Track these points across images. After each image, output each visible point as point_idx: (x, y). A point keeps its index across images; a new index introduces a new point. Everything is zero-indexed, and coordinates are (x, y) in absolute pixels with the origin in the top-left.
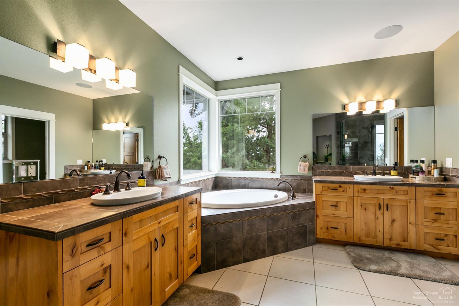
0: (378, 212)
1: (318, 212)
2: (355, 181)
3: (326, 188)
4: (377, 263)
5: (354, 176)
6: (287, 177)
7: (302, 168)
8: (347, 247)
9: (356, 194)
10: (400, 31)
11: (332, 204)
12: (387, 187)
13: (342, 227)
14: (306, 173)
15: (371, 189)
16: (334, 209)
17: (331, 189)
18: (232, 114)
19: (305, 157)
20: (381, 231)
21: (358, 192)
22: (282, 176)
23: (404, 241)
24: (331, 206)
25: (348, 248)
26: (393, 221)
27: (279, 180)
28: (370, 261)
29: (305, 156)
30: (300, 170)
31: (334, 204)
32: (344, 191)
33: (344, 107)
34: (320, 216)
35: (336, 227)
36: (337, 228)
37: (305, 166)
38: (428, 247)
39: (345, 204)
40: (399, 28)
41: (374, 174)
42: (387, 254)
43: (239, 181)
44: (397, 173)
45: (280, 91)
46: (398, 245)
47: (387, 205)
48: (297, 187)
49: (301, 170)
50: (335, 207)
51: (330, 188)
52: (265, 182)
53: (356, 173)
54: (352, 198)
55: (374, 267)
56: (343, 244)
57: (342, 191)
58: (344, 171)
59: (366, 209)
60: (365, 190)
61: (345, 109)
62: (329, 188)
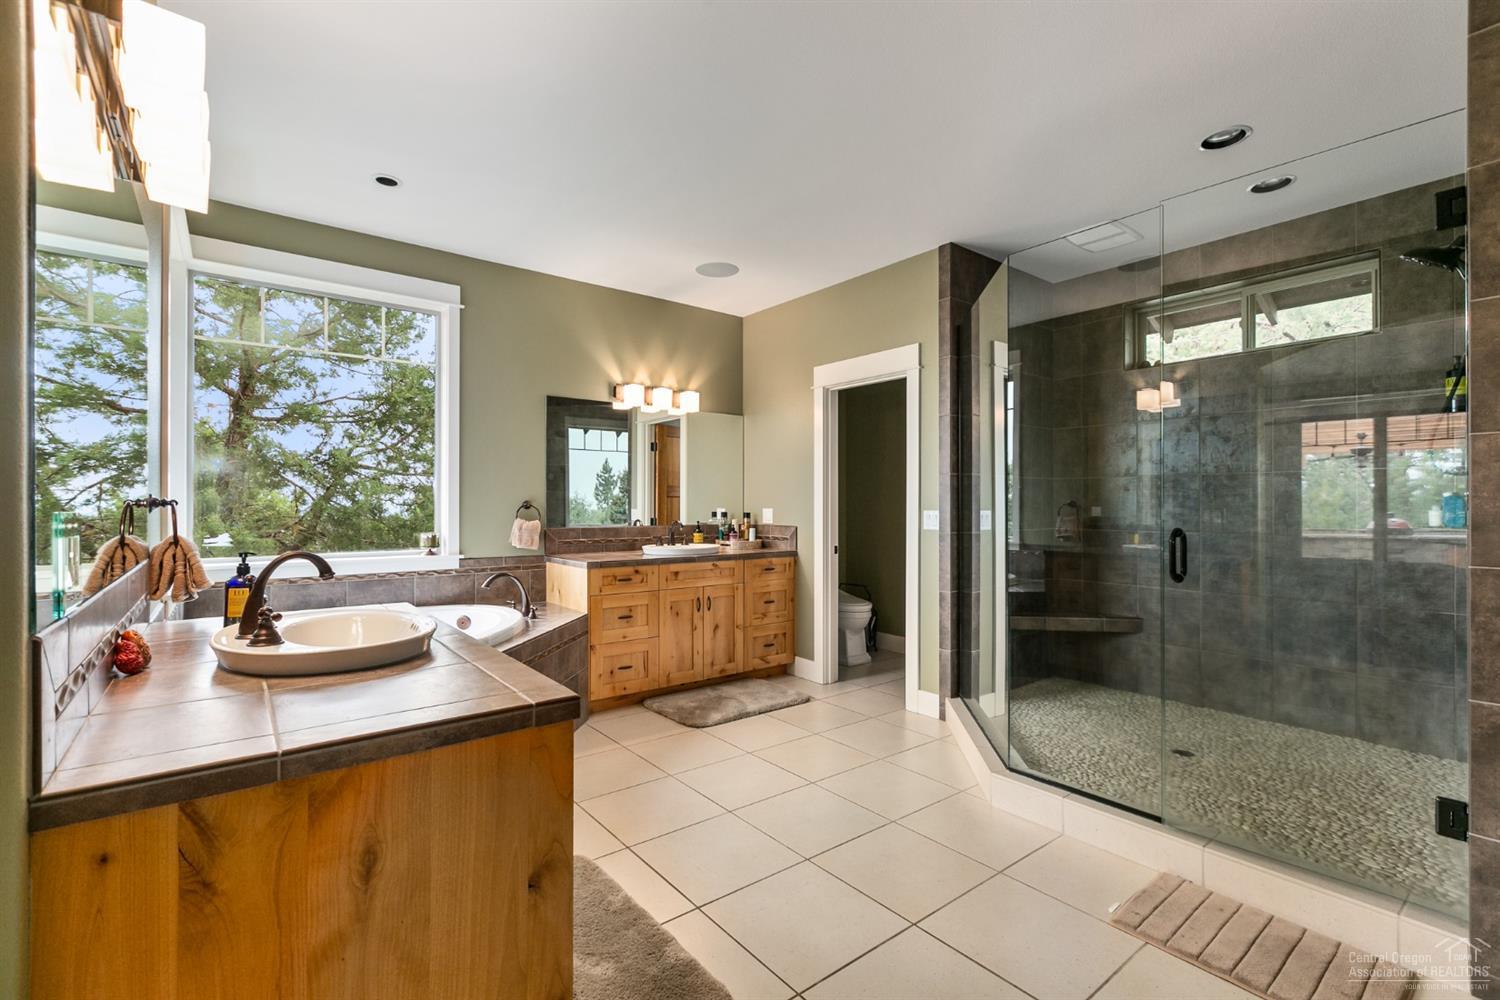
0: (697, 615)
1: (594, 640)
2: (645, 557)
3: (610, 579)
4: (715, 709)
5: (644, 547)
6: (479, 562)
7: (525, 536)
8: (648, 703)
9: (663, 585)
10: (732, 274)
11: (620, 615)
12: (709, 565)
13: (638, 663)
14: (535, 546)
15: (686, 571)
16: (626, 625)
17: (620, 580)
18: (258, 340)
19: (527, 506)
20: (701, 653)
21: (667, 580)
22: (465, 563)
23: (730, 661)
24: (620, 618)
25: (656, 704)
26: (716, 627)
27: (454, 573)
28: (705, 709)
29: (526, 502)
30: (520, 540)
31: (625, 613)
32: (642, 581)
33: (614, 392)
34: (598, 647)
35: (629, 665)
36: (630, 667)
37: (531, 531)
38: (757, 664)
39: (644, 608)
40: (732, 270)
41: (672, 542)
42: (710, 693)
43: (305, 592)
44: (701, 538)
45: (461, 310)
46: (722, 671)
47: (709, 598)
48: (508, 589)
49: (524, 541)
50: (625, 620)
51: (618, 578)
52: (408, 585)
53: (649, 542)
54: (655, 594)
55: (716, 716)
56: (638, 700)
57: (640, 580)
58: (613, 539)
59: (677, 614)
60: (676, 574)
61: (617, 395)
62: (615, 577)
